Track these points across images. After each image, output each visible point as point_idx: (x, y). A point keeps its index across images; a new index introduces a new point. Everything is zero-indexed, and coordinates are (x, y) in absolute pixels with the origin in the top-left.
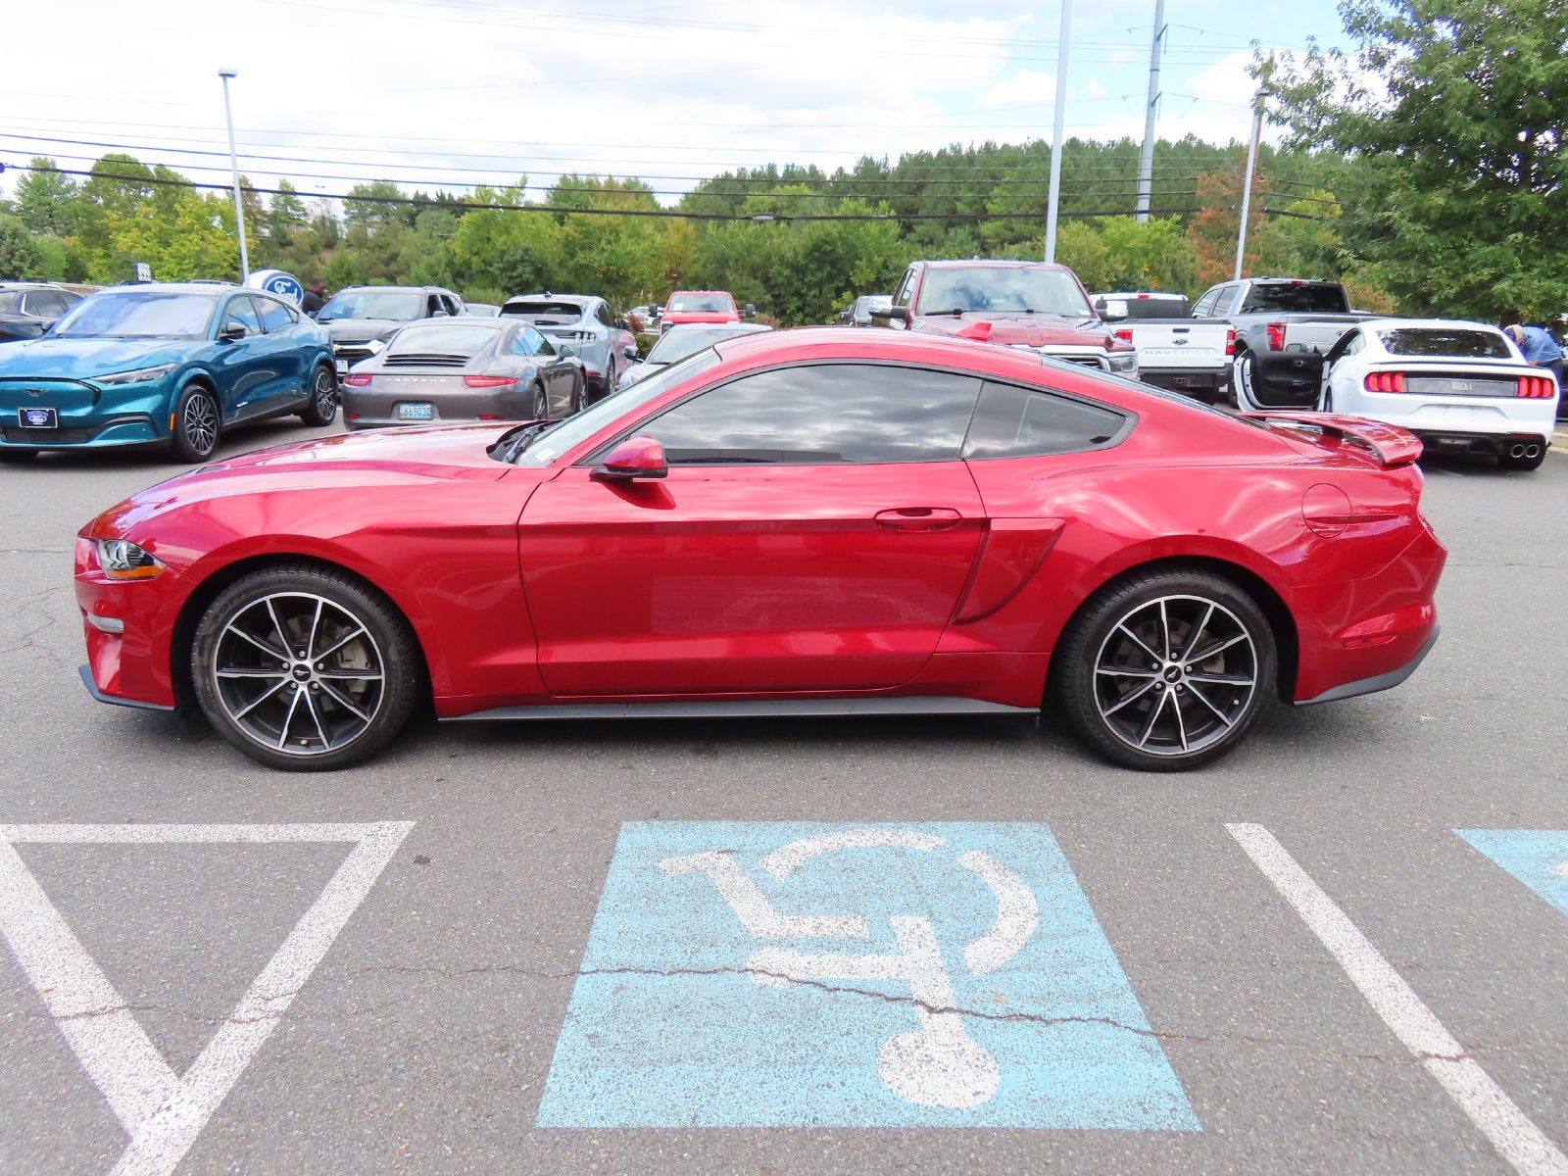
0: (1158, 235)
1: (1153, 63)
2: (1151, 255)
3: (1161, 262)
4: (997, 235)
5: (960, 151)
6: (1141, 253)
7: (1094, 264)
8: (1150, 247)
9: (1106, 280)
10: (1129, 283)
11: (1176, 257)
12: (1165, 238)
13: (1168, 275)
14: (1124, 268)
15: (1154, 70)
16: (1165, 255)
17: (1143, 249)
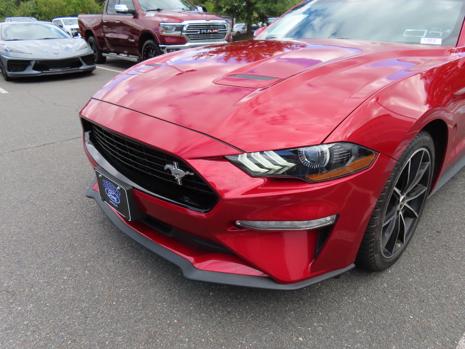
2: (81, 5)
6: (78, 5)
7: (62, 9)
11: (89, 6)
14: (73, 10)
16: (86, 5)
17: (78, 3)
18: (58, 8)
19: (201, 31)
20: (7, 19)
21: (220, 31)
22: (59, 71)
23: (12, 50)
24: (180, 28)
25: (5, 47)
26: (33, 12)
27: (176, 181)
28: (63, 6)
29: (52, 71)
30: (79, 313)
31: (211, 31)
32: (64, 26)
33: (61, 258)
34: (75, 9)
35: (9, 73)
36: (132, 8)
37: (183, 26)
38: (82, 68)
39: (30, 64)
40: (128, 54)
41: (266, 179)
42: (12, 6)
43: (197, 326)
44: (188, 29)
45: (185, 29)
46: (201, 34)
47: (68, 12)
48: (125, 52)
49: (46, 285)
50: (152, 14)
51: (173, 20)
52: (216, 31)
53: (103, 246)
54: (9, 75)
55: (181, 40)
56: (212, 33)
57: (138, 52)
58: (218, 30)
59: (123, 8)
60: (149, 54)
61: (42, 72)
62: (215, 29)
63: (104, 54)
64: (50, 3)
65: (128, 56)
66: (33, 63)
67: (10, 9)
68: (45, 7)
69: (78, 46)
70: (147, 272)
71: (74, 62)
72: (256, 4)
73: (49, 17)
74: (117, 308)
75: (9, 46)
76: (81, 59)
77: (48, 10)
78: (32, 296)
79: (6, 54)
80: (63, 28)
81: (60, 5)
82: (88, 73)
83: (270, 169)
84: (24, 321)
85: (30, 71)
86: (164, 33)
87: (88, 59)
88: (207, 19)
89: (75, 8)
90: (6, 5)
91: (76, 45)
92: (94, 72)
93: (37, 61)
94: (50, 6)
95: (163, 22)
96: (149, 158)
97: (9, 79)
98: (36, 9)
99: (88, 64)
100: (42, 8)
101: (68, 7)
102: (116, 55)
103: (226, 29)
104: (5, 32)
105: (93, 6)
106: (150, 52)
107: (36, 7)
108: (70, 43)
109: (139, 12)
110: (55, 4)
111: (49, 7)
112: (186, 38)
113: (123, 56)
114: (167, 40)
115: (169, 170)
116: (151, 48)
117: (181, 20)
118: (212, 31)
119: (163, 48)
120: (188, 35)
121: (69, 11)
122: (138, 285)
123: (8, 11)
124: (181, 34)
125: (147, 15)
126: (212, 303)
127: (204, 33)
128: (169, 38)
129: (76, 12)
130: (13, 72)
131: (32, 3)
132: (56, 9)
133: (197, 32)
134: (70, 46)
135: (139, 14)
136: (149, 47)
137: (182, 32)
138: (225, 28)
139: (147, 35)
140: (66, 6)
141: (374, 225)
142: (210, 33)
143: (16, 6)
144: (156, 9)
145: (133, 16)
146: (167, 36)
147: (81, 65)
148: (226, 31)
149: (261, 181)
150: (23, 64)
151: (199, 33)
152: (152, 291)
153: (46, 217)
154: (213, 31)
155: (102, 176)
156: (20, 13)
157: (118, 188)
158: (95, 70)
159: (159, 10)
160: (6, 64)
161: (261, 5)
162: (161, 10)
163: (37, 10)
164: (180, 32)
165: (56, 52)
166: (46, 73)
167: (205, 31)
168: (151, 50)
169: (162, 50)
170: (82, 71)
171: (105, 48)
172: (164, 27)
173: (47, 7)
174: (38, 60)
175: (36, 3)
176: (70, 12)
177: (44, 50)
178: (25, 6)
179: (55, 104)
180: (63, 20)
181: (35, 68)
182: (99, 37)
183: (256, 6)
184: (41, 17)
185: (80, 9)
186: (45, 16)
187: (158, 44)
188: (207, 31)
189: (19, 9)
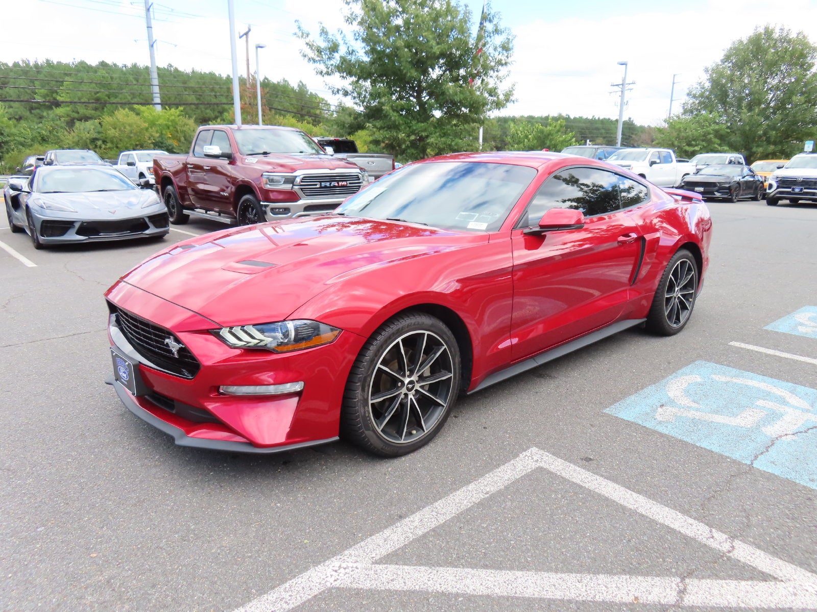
0: (173, 117)
1: (147, 23)
2: (171, 128)
3: (177, 131)
4: (68, 115)
5: (29, 64)
6: (165, 127)
7: (140, 132)
8: (170, 123)
9: (150, 142)
10: (162, 143)
11: (184, 129)
12: (177, 119)
13: (182, 139)
14: (158, 135)
15: (149, 27)
16: (178, 128)
17: (166, 125)
18: (135, 131)
19: (321, 185)
20: (50, 152)
21: (350, 183)
22: (114, 236)
23: (49, 207)
24: (291, 181)
25: (41, 202)
26: (94, 137)
27: (173, 354)
28: (142, 129)
29: (103, 237)
30: (76, 485)
31: (336, 184)
32: (138, 164)
33: (68, 445)
34: (162, 134)
35: (42, 239)
36: (227, 151)
37: (296, 177)
38: (147, 232)
39: (74, 227)
40: (220, 213)
41: (243, 350)
42: (62, 128)
43: (186, 495)
44: (302, 182)
45: (298, 180)
46: (321, 187)
47: (150, 139)
48: (217, 209)
49: (48, 465)
50: (252, 160)
51: (280, 169)
52: (344, 183)
53: (116, 435)
54: (41, 242)
55: (292, 197)
56: (339, 187)
57: (232, 209)
58: (348, 182)
59: (215, 150)
60: (247, 213)
61: (89, 238)
62: (343, 181)
63: (186, 212)
64: (123, 124)
65: (220, 215)
66: (77, 225)
67: (57, 133)
68: (113, 130)
69: (145, 202)
70: (154, 457)
71: (137, 224)
72: (429, 138)
73: (119, 146)
74: (114, 483)
75: (45, 201)
76: (147, 220)
77: (117, 134)
78: (33, 473)
79: (40, 212)
80: (136, 165)
81: (137, 126)
82: (157, 239)
83: (248, 343)
84: (22, 490)
85: (72, 236)
86: (268, 187)
87: (159, 220)
88: (331, 167)
89: (161, 132)
90: (51, 126)
91: (142, 199)
92: (166, 237)
93: (83, 223)
94: (122, 128)
95: (268, 172)
96: (156, 335)
97: (40, 247)
98: (99, 133)
99: (157, 227)
100: (109, 132)
101: (150, 130)
102: (203, 213)
103: (361, 181)
104: (43, 179)
105: (189, 129)
106: (248, 211)
107: (100, 130)
108: (136, 196)
109: (237, 156)
110: (130, 125)
111: (120, 130)
112: (300, 193)
113: (212, 215)
114: (272, 196)
115: (167, 345)
116: (250, 205)
117: (293, 170)
118: (338, 183)
119: (266, 206)
120: (301, 189)
121: (152, 136)
122: (142, 466)
123: (54, 135)
124: (292, 187)
125: (246, 161)
126: (209, 481)
127: (326, 187)
128: (275, 193)
129: (162, 139)
130: (47, 236)
131: (93, 124)
132: (131, 132)
133: (316, 185)
134: (134, 200)
135: (237, 158)
136: (247, 204)
137: (294, 185)
138: (359, 180)
139: (244, 188)
140: (147, 129)
141: (355, 399)
142: (335, 186)
143: (67, 128)
144: (262, 152)
145: (228, 162)
146: (272, 191)
147: (147, 228)
148: (360, 183)
149: (238, 352)
150: (63, 226)
151: (318, 186)
152: (154, 471)
153: (61, 409)
154: (340, 183)
155: (116, 354)
156: (73, 138)
157: (127, 363)
158: (167, 235)
159: (265, 153)
160: (38, 226)
161: (436, 140)
162: (269, 153)
163: (101, 135)
164: (291, 185)
165: (112, 210)
166: (94, 239)
167: (328, 184)
168: (250, 209)
169: (264, 209)
170: (147, 236)
171: (187, 203)
172: (268, 178)
173: (117, 130)
174: (84, 221)
175: (100, 123)
176: (152, 138)
177: (97, 208)
178: (82, 128)
179: (99, 283)
180: (136, 154)
181: (78, 233)
182: (180, 188)
183: (428, 141)
184: (106, 145)
185: (168, 133)
186: (112, 142)
187: (260, 201)
188: (330, 184)
189: (72, 132)
